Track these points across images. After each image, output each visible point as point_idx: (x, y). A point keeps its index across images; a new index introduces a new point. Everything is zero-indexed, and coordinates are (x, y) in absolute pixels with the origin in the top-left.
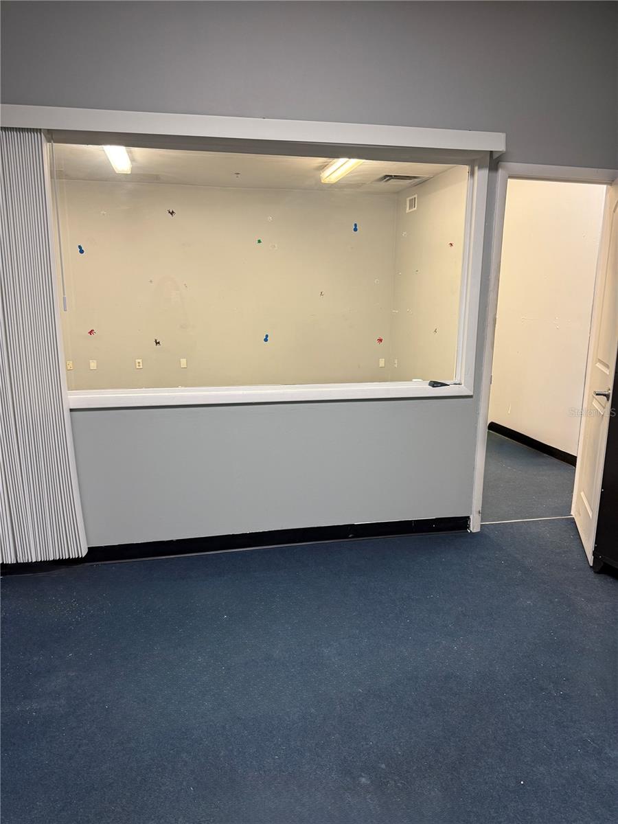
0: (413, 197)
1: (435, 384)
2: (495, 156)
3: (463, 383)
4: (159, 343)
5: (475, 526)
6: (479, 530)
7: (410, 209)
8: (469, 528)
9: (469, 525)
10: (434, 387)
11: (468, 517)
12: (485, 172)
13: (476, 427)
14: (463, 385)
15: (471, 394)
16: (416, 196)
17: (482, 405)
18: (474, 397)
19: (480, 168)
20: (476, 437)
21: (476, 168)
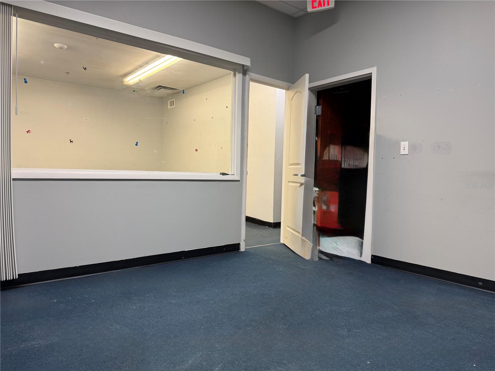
0: (172, 100)
1: (223, 174)
2: (245, 68)
3: (235, 174)
4: (72, 141)
5: (242, 248)
6: (244, 250)
7: (170, 107)
8: (240, 249)
9: (240, 248)
10: (223, 175)
11: (240, 244)
12: (241, 75)
13: (242, 196)
14: (235, 175)
15: (239, 179)
16: (174, 100)
17: (244, 185)
18: (240, 181)
19: (239, 73)
20: (242, 201)
21: (237, 73)
